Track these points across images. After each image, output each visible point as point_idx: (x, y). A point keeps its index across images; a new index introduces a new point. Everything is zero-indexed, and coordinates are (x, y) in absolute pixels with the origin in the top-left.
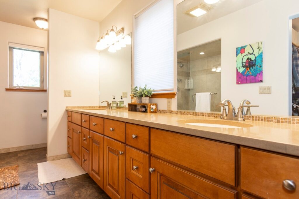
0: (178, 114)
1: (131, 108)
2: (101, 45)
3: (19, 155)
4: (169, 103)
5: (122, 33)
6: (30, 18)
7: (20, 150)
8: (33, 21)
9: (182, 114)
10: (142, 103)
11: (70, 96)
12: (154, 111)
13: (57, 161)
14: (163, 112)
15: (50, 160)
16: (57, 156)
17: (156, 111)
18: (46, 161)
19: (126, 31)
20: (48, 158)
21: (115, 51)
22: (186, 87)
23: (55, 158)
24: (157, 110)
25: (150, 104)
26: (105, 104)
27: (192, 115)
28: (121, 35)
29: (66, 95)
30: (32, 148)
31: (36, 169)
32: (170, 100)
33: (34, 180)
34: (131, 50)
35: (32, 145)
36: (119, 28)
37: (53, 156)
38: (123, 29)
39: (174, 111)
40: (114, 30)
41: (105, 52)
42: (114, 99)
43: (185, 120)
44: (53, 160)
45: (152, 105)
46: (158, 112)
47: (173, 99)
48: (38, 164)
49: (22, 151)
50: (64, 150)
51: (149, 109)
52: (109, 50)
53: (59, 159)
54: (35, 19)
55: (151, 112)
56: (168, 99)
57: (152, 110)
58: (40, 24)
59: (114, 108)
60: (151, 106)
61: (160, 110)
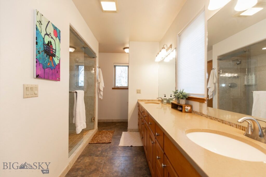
0: (207, 118)
1: (173, 106)
2: (158, 59)
3: (117, 124)
4: (201, 107)
5: (170, 49)
6: (122, 49)
7: (118, 121)
8: (123, 50)
9: (211, 118)
10: (179, 103)
11: (140, 93)
12: (188, 111)
13: (132, 132)
14: (196, 113)
15: (129, 131)
16: (133, 129)
17: (191, 112)
18: (127, 131)
19: (173, 47)
20: (128, 130)
21: (169, 61)
22: (246, 83)
23: (132, 131)
24: (192, 110)
25: (185, 106)
26: (161, 99)
27: (220, 122)
28: (170, 51)
29: (138, 93)
30: (123, 121)
31: (121, 135)
32: (202, 104)
33: (118, 142)
34: (176, 61)
35: (124, 120)
36: (169, 46)
37: (131, 129)
38: (171, 46)
39: (205, 115)
40: (165, 47)
41: (162, 62)
42: (165, 96)
43: (201, 129)
44: (131, 131)
45: (187, 107)
46: (193, 112)
47: (204, 103)
48: (123, 132)
49: (119, 122)
50: (136, 127)
51: (184, 109)
52: (165, 61)
53: (134, 132)
54: (124, 48)
55: (186, 112)
56: (200, 103)
57: (187, 111)
58: (127, 51)
59: (165, 103)
60: (185, 107)
61: (194, 111)
